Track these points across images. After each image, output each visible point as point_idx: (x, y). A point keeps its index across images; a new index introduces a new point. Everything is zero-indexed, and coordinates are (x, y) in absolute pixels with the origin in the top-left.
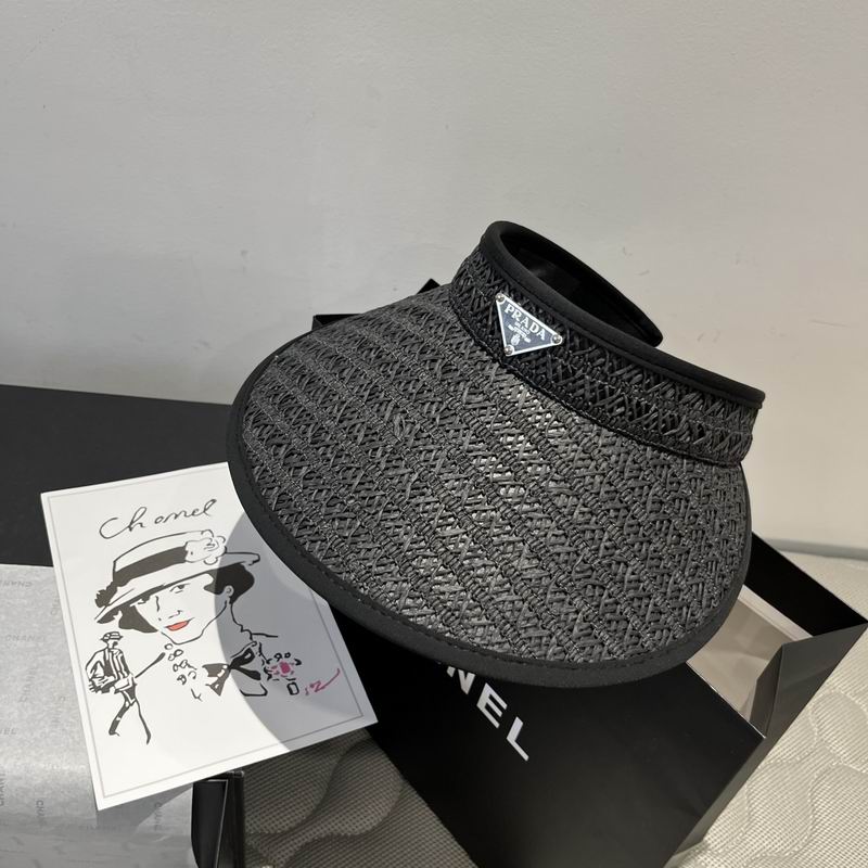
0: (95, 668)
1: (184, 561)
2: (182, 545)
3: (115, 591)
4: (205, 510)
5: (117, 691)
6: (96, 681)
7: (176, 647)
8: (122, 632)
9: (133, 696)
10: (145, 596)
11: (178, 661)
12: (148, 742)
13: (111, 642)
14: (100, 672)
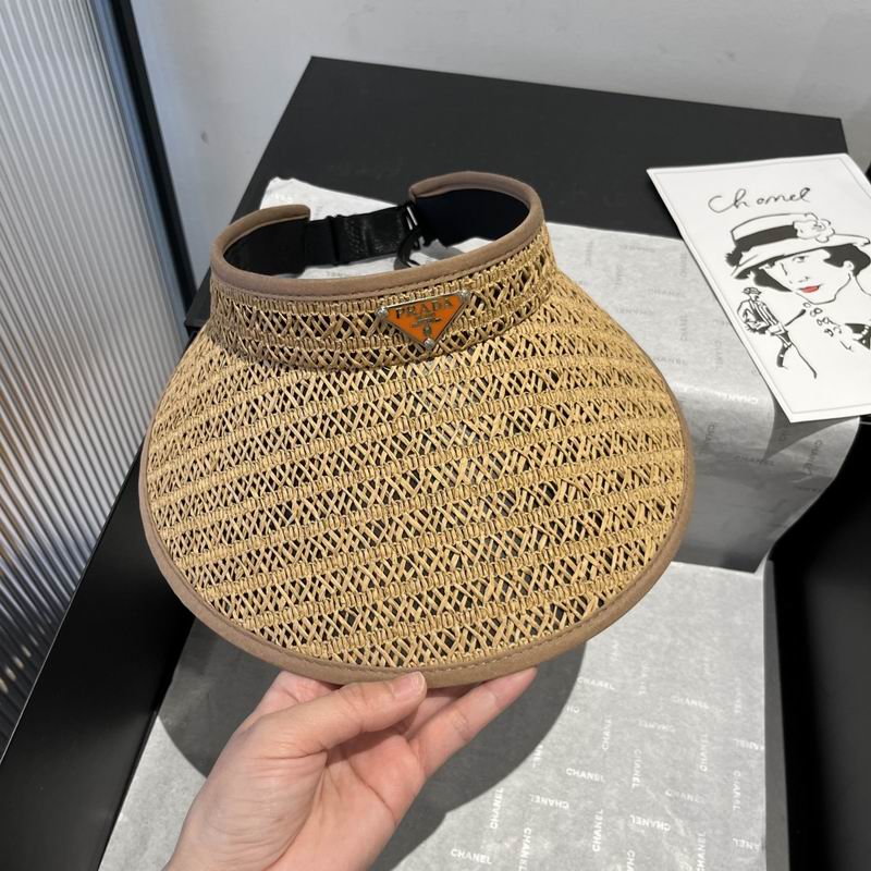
0: (746, 314)
1: (796, 237)
2: (790, 223)
3: (741, 256)
4: (802, 196)
5: (773, 334)
6: (751, 324)
7: (814, 307)
8: (760, 288)
9: (789, 340)
10: (772, 261)
11: (820, 317)
12: (815, 376)
13: (753, 296)
14: (751, 317)
